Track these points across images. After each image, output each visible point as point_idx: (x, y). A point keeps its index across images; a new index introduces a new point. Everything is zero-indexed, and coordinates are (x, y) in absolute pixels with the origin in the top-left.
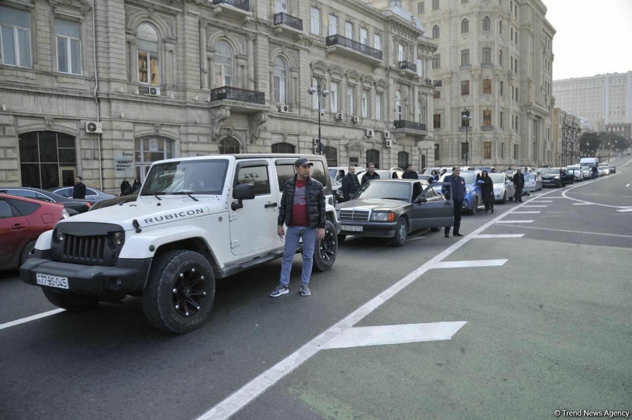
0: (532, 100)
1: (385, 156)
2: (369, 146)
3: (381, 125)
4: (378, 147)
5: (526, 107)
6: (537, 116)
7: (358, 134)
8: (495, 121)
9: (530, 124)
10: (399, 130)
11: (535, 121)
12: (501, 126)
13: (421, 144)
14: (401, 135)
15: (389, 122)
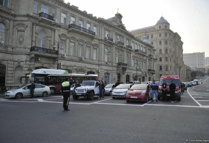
0: (178, 63)
1: (146, 78)
2: (143, 76)
3: (145, 70)
4: (144, 76)
5: (177, 65)
6: (180, 67)
7: (140, 73)
8: (169, 69)
9: (178, 69)
10: (149, 72)
11: (179, 68)
12: (171, 70)
13: (154, 75)
14: (150, 73)
15: (147, 70)
